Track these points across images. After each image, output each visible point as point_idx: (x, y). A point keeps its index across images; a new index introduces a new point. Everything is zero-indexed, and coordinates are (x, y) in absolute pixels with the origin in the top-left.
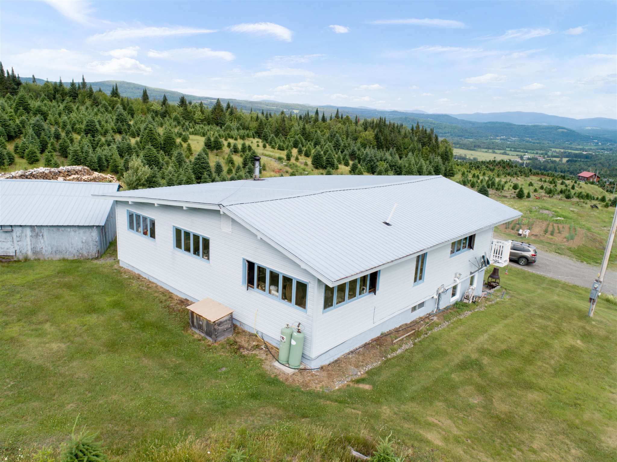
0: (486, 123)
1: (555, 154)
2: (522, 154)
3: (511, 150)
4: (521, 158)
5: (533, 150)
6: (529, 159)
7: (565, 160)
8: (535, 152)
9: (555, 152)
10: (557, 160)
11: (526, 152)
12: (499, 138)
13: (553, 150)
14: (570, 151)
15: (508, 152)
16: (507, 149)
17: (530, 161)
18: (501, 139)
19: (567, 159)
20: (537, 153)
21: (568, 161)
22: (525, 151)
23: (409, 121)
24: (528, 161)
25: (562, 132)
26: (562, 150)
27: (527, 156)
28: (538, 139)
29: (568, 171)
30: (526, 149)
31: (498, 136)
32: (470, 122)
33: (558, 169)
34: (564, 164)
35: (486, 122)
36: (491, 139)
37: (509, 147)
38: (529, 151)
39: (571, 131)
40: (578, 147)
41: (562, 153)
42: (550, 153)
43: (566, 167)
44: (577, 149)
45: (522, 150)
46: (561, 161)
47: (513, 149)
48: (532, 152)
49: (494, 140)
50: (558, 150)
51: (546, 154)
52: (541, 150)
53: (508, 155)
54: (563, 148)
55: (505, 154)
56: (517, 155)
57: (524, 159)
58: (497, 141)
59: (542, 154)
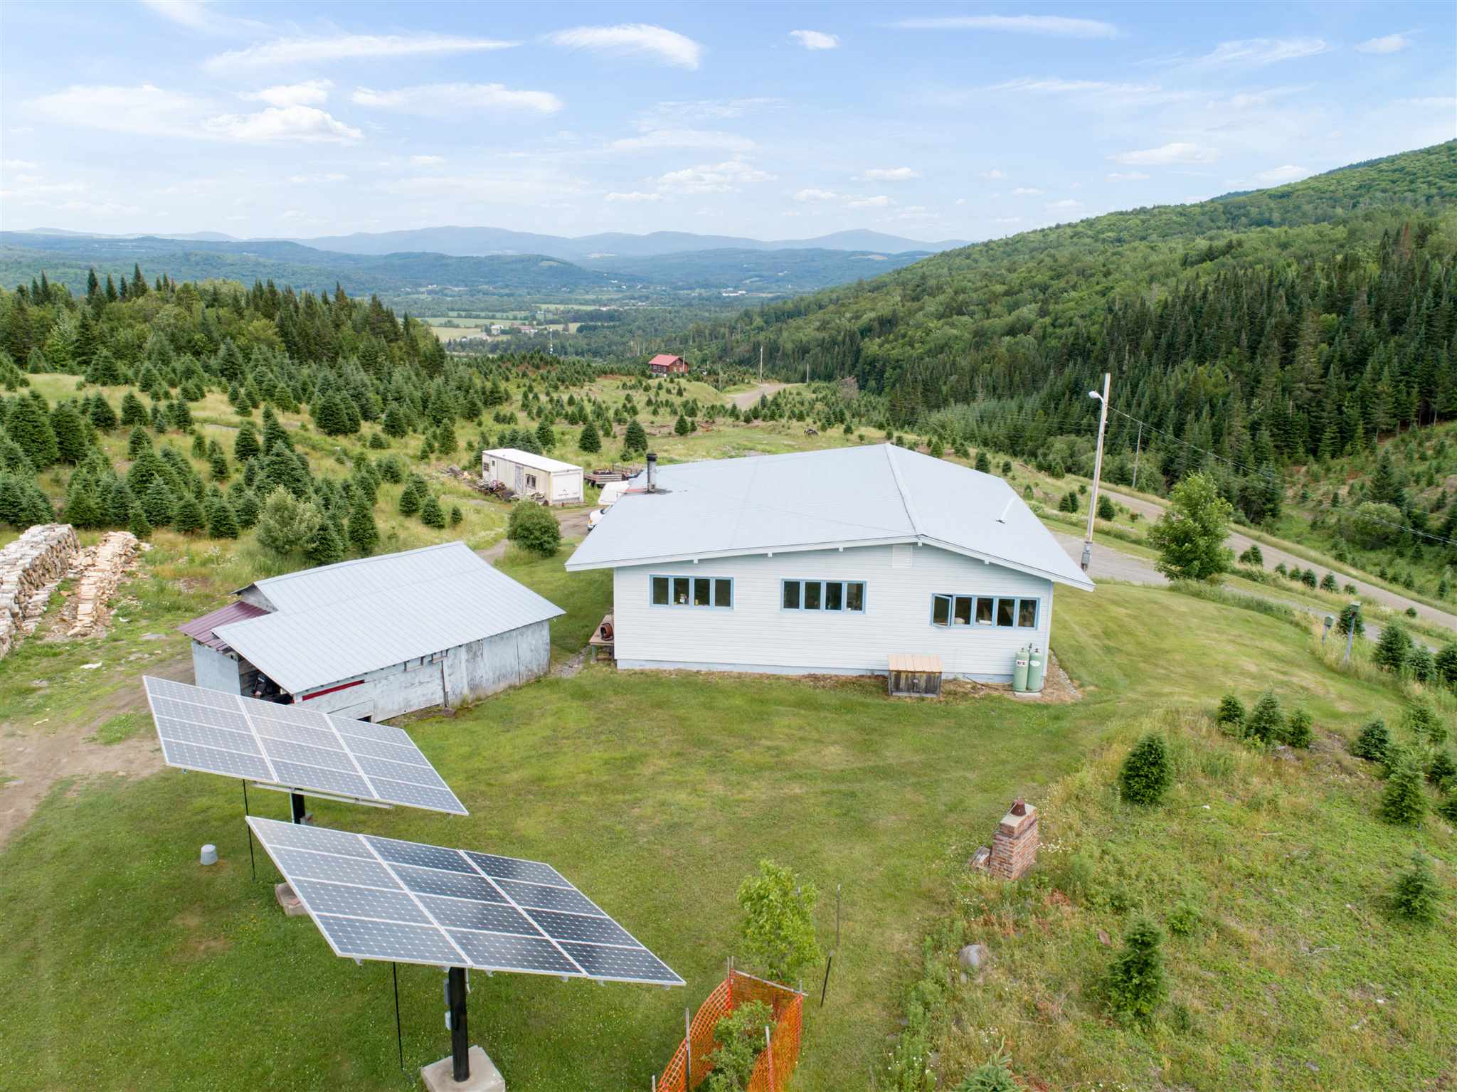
0: (386, 257)
1: (550, 316)
2: (487, 322)
3: (459, 316)
4: (488, 331)
5: (504, 311)
6: (503, 332)
7: (573, 327)
8: (511, 314)
9: (548, 311)
10: (560, 327)
11: (493, 317)
12: (423, 289)
13: (544, 307)
14: (576, 307)
15: (456, 321)
16: (451, 314)
17: (509, 337)
18: (430, 292)
19: (579, 324)
20: (515, 318)
21: (580, 330)
22: (490, 314)
23: (198, 264)
24: (504, 338)
25: (551, 267)
26: (562, 307)
27: (497, 326)
28: (507, 286)
29: (589, 351)
30: (493, 311)
31: (420, 286)
32: (349, 257)
33: (570, 350)
34: (574, 337)
35: (384, 254)
36: (408, 293)
37: (453, 310)
38: (498, 315)
39: (565, 263)
40: (587, 297)
41: (563, 312)
42: (540, 316)
43: (582, 343)
44: (586, 303)
45: (483, 314)
46: (566, 329)
47: (463, 314)
48: (505, 315)
49: (416, 296)
50: (552, 307)
51: (534, 318)
52: (520, 309)
53: (457, 326)
54: (561, 303)
55: (449, 325)
56: (476, 326)
57: (494, 332)
58: (422, 297)
59: (526, 318)
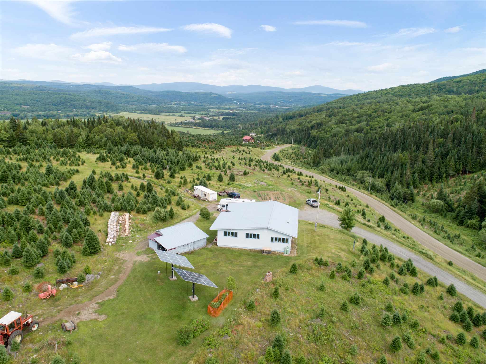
0: (162, 92)
1: (214, 114)
2: (193, 115)
3: (185, 113)
4: (194, 119)
5: (199, 111)
6: (199, 119)
7: (221, 118)
8: (201, 113)
9: (213, 112)
10: (216, 118)
11: (195, 114)
12: (173, 103)
13: (212, 110)
14: (223, 111)
15: (184, 115)
16: (182, 112)
17: (200, 120)
18: (175, 104)
19: (223, 117)
20: (203, 114)
21: (223, 119)
22: (195, 112)
23: (103, 93)
24: (198, 121)
25: (215, 96)
26: (218, 110)
27: (197, 117)
28: (200, 102)
29: (226, 126)
30: (196, 111)
31: (172, 102)
32: (150, 92)
33: (220, 126)
34: (221, 121)
35: (162, 91)
36: (169, 104)
37: (183, 110)
38: (197, 113)
39: (220, 95)
40: (226, 107)
41: (218, 112)
42: (210, 113)
43: (224, 124)
44: (226, 109)
45: (192, 112)
46: (219, 118)
47: (186, 112)
48: (199, 113)
49: (171, 105)
50: (215, 110)
51: (208, 114)
52: (204, 111)
53: (184, 116)
54: (218, 109)
55: (181, 116)
56: (190, 117)
57: (196, 119)
58: (173, 106)
59: (206, 114)
